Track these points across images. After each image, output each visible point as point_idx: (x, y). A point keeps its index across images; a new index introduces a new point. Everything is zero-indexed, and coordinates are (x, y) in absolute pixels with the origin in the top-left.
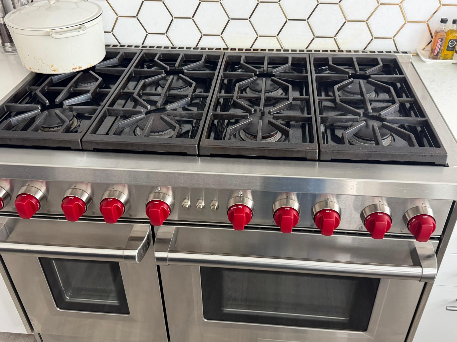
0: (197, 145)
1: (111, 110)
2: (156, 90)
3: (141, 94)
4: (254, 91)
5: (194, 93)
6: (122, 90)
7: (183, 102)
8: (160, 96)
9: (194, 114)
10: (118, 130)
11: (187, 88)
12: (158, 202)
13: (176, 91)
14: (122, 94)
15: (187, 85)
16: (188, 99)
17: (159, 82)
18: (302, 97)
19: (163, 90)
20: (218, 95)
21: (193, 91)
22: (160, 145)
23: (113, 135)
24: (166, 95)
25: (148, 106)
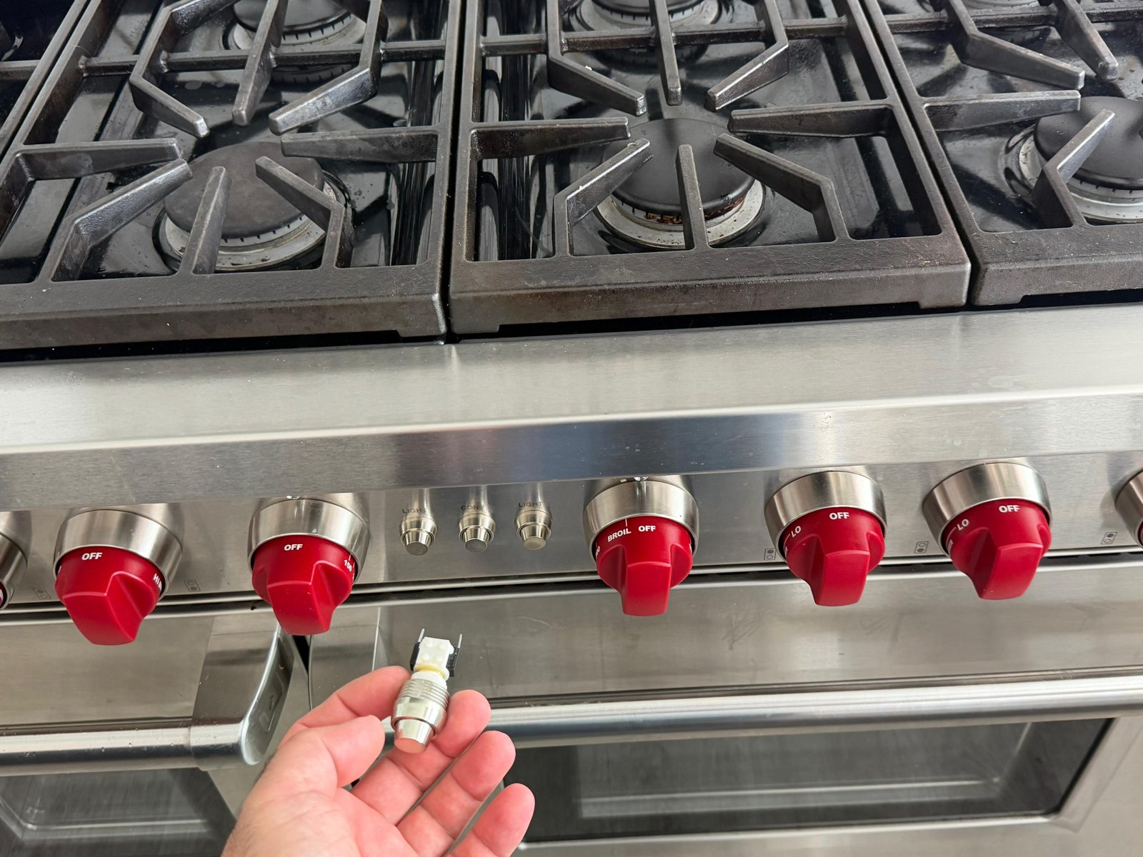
0: (436, 297)
1: (40, 155)
2: (227, 47)
3: (162, 68)
4: (612, 10)
5: (382, 44)
6: (83, 58)
7: (344, 87)
8: (243, 67)
9: (399, 138)
10: (77, 251)
11: (347, 21)
12: (299, 546)
13: (304, 38)
14: (85, 75)
15: (344, 11)
16: (362, 73)
17: (232, 7)
18: (818, 22)
19: (252, 38)
20: (482, 45)
21: (377, 35)
22: (271, 310)
23: (53, 280)
24: (268, 62)
25: (198, 122)
